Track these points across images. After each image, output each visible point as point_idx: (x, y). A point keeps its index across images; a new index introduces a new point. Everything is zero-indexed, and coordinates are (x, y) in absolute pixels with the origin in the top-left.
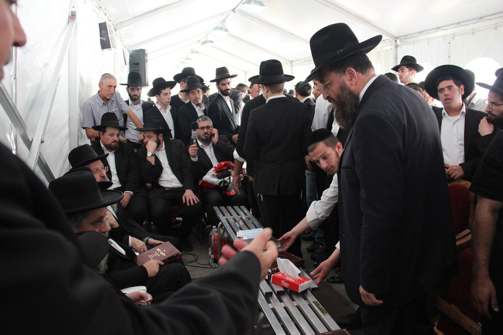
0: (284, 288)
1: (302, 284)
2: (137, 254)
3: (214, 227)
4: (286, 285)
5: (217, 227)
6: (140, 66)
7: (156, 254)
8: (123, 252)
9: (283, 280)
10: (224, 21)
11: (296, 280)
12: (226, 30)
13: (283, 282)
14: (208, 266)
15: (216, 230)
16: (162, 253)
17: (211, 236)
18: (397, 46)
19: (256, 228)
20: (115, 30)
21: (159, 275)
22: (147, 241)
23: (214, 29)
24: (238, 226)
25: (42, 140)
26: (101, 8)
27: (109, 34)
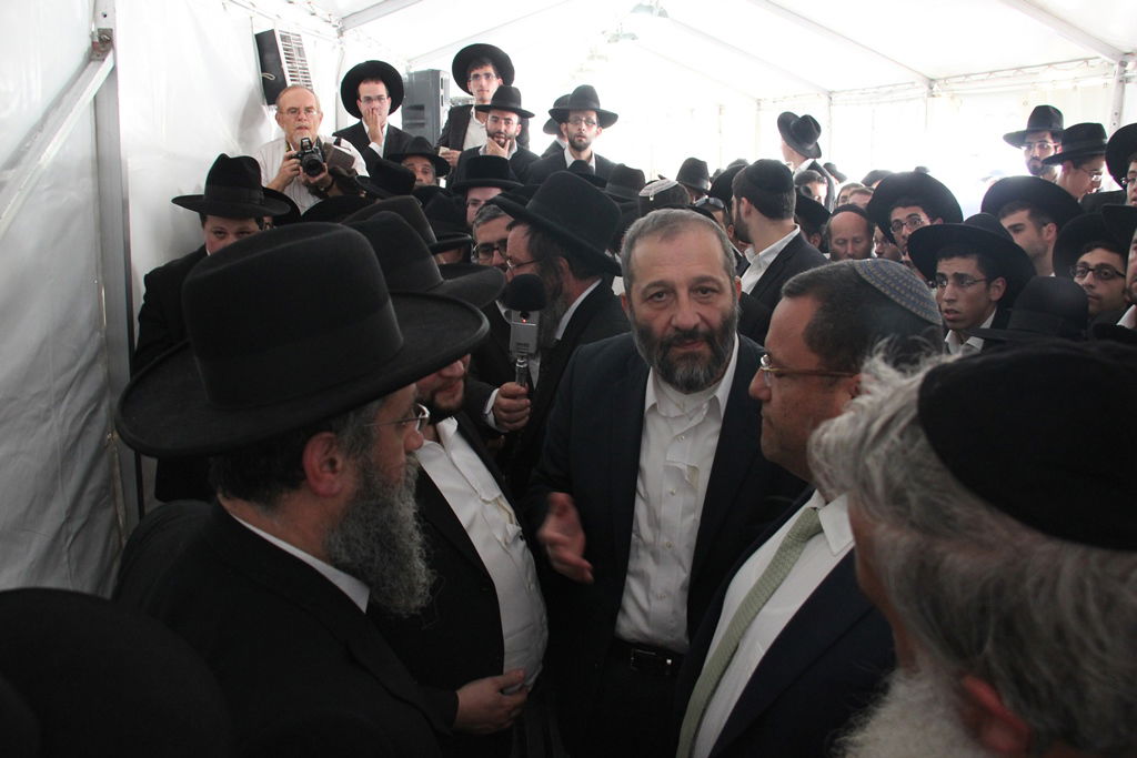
6: (428, 113)
12: (664, 14)
18: (1123, 81)
23: (634, 11)
27: (284, 60)
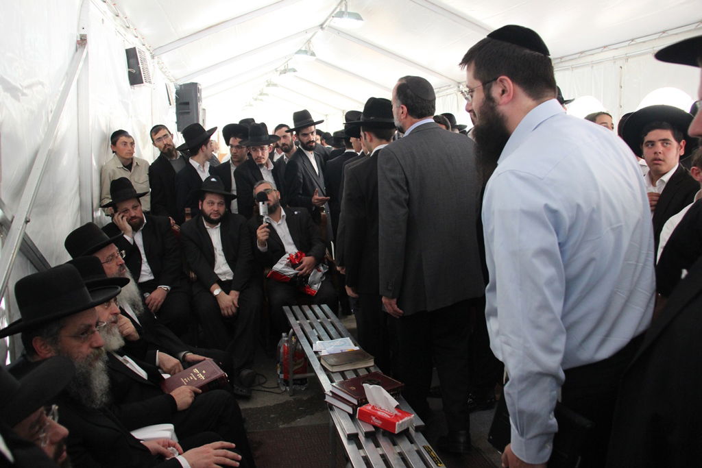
0: (375, 426)
1: (401, 422)
2: (166, 376)
3: (284, 334)
4: (378, 423)
5: (288, 334)
6: (191, 106)
7: (193, 377)
8: (143, 374)
9: (374, 416)
10: (309, 41)
11: (391, 416)
12: (313, 54)
13: (374, 418)
14: (277, 390)
15: (286, 339)
16: (200, 376)
17: (280, 348)
19: (342, 337)
20: (153, 57)
21: (193, 407)
22: (184, 356)
23: (296, 53)
24: (317, 334)
25: (26, 219)
26: (128, 27)
27: (140, 63)
